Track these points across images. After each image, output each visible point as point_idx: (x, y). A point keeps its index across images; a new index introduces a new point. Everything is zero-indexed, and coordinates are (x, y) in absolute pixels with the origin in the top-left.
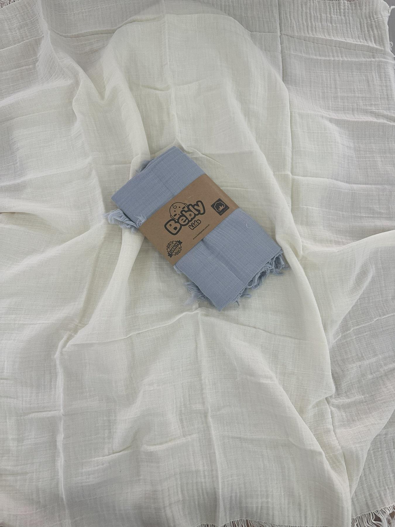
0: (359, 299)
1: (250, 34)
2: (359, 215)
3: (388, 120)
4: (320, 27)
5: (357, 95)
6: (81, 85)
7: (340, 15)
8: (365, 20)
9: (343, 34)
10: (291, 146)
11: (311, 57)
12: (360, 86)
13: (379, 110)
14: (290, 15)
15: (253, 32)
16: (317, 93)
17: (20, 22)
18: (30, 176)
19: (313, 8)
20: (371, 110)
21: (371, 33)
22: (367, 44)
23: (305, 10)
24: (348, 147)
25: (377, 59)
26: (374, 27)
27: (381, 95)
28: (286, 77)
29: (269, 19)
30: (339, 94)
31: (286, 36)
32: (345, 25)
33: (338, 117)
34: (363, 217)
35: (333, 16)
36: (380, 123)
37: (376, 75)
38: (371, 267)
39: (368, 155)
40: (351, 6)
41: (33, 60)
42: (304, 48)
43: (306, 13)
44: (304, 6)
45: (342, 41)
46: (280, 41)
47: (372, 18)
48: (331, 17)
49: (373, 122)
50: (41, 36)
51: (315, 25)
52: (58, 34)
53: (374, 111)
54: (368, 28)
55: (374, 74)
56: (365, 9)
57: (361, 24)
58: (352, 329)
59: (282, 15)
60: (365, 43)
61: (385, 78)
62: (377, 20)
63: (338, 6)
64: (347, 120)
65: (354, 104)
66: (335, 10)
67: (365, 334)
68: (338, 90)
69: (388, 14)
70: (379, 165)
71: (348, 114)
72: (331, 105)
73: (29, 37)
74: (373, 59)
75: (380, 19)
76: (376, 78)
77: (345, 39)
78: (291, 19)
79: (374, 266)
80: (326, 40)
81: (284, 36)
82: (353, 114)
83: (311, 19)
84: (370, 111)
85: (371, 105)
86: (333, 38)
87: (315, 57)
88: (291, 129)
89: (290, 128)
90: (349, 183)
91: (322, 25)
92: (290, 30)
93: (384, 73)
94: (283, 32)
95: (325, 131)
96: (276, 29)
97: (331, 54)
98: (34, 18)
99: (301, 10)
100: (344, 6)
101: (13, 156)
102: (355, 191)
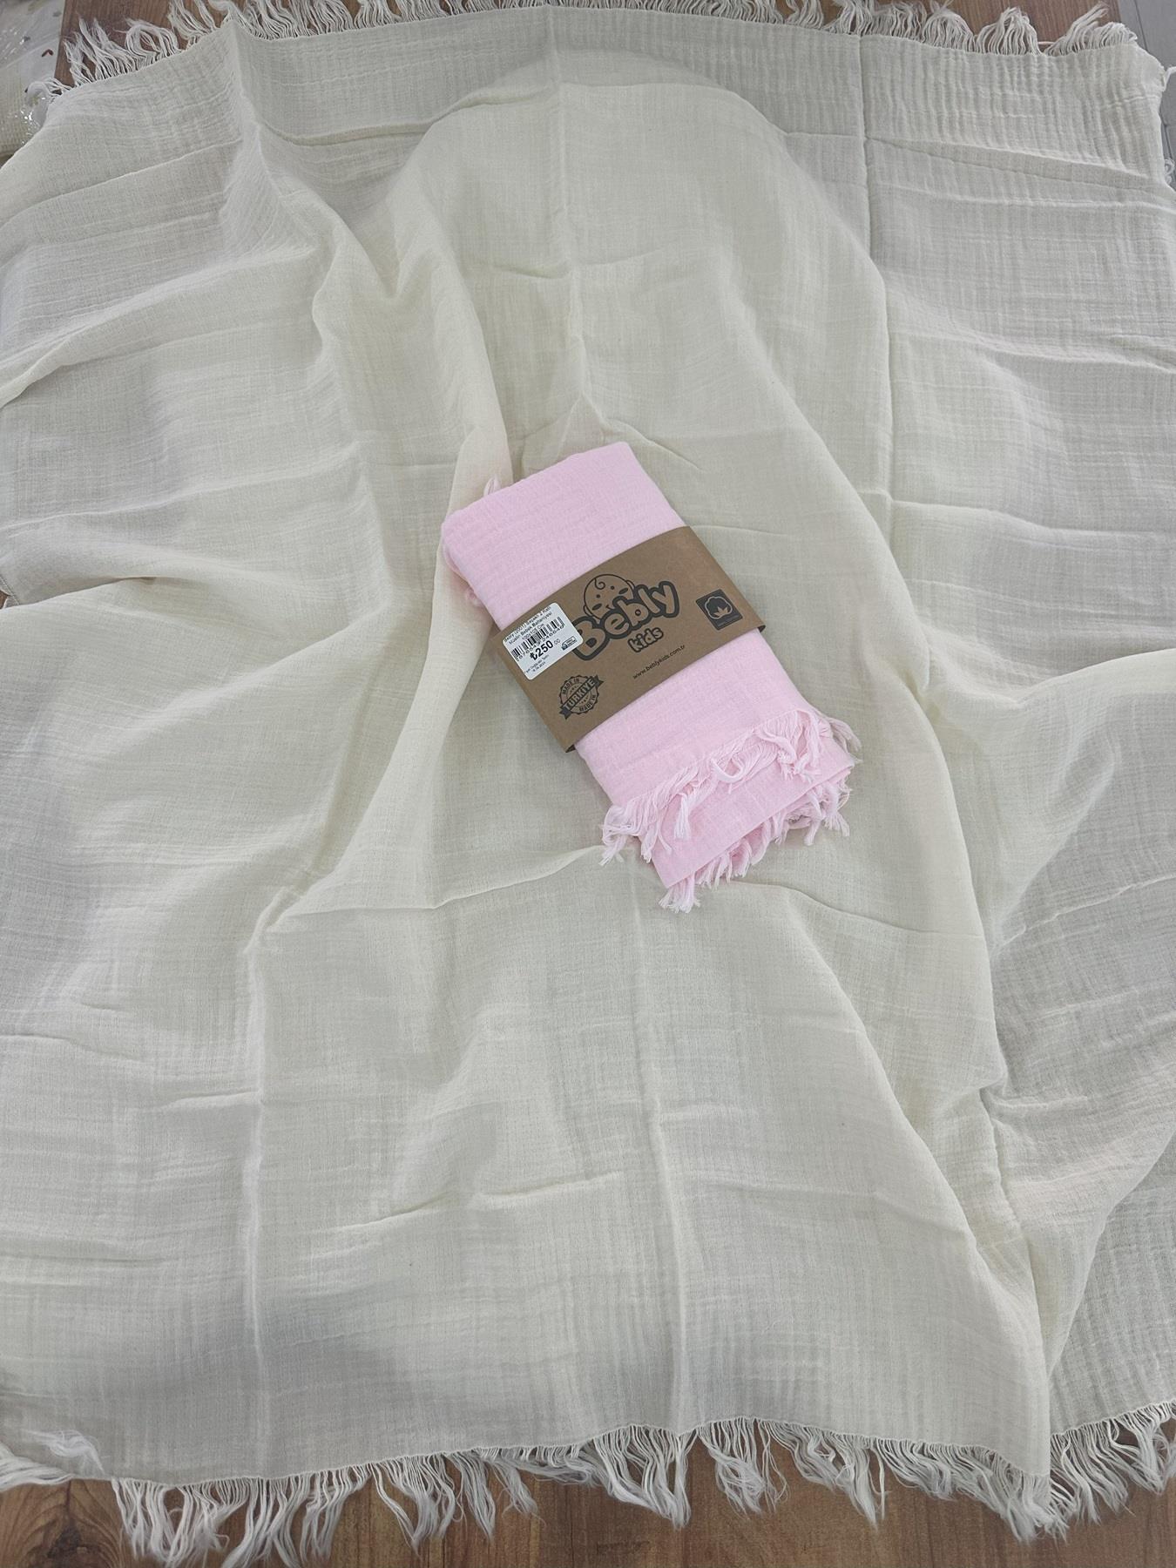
0: (1078, 833)
1: (785, 137)
2: (1077, 609)
3: (1161, 362)
4: (974, 121)
5: (1074, 296)
6: (335, 260)
7: (1030, 91)
8: (1097, 103)
9: (1037, 138)
10: (890, 422)
11: (949, 195)
12: (1081, 272)
13: (1135, 334)
14: (893, 90)
15: (792, 131)
16: (962, 290)
17: (182, 107)
18: (196, 488)
19: (956, 72)
20: (1113, 336)
21: (1114, 136)
22: (1103, 165)
23: (933, 77)
24: (1046, 429)
25: (1130, 204)
26: (1122, 122)
27: (1139, 296)
28: (878, 248)
29: (837, 99)
30: (1025, 294)
31: (882, 145)
32: (1043, 116)
33: (1021, 352)
34: (1089, 615)
35: (1010, 92)
36: (1136, 368)
37: (1126, 245)
38: (1110, 747)
39: (1103, 453)
40: (1059, 68)
41: (212, 199)
42: (931, 175)
43: (936, 85)
44: (930, 67)
45: (1033, 157)
46: (863, 155)
47: (1116, 98)
48: (1004, 95)
49: (1116, 365)
50: (234, 140)
51: (961, 116)
52: (279, 135)
53: (1121, 338)
54: (1104, 123)
55: (1120, 242)
56: (1098, 75)
57: (1085, 114)
58: (1057, 915)
59: (872, 91)
60: (1096, 162)
61: (1152, 251)
62: (1131, 103)
63: (1024, 67)
64: (1046, 360)
65: (1064, 320)
66: (1016, 79)
67: (1092, 928)
68: (1023, 282)
69: (1160, 85)
70: (1133, 478)
71: (1049, 345)
72: (1001, 323)
73: (203, 144)
74: (1120, 204)
75: (1138, 100)
76: (1127, 251)
77: (1042, 152)
78: (894, 101)
79: (1118, 747)
80: (990, 154)
81: (875, 144)
82: (1063, 346)
83: (948, 101)
84: (1109, 337)
85: (1114, 321)
86: (1008, 149)
87: (959, 198)
88: (891, 379)
89: (888, 378)
90: (1050, 526)
91: (978, 115)
92: (892, 128)
93: (1150, 239)
94: (873, 134)
95: (983, 385)
96: (855, 124)
97: (1002, 189)
98: (219, 94)
99: (923, 77)
100: (1041, 66)
101: (152, 438)
102: (1068, 547)
